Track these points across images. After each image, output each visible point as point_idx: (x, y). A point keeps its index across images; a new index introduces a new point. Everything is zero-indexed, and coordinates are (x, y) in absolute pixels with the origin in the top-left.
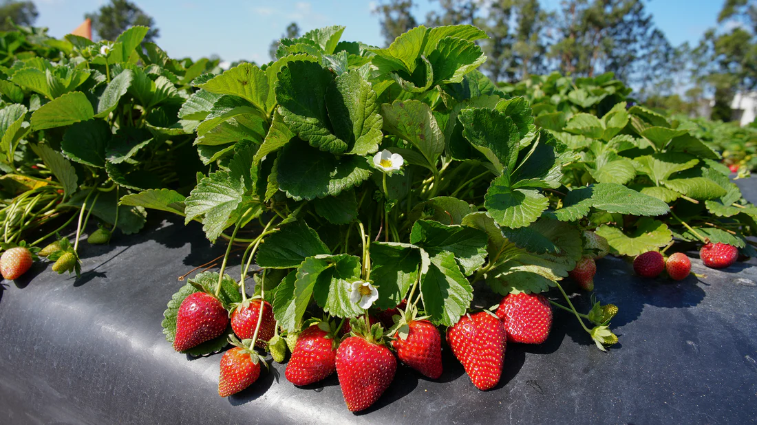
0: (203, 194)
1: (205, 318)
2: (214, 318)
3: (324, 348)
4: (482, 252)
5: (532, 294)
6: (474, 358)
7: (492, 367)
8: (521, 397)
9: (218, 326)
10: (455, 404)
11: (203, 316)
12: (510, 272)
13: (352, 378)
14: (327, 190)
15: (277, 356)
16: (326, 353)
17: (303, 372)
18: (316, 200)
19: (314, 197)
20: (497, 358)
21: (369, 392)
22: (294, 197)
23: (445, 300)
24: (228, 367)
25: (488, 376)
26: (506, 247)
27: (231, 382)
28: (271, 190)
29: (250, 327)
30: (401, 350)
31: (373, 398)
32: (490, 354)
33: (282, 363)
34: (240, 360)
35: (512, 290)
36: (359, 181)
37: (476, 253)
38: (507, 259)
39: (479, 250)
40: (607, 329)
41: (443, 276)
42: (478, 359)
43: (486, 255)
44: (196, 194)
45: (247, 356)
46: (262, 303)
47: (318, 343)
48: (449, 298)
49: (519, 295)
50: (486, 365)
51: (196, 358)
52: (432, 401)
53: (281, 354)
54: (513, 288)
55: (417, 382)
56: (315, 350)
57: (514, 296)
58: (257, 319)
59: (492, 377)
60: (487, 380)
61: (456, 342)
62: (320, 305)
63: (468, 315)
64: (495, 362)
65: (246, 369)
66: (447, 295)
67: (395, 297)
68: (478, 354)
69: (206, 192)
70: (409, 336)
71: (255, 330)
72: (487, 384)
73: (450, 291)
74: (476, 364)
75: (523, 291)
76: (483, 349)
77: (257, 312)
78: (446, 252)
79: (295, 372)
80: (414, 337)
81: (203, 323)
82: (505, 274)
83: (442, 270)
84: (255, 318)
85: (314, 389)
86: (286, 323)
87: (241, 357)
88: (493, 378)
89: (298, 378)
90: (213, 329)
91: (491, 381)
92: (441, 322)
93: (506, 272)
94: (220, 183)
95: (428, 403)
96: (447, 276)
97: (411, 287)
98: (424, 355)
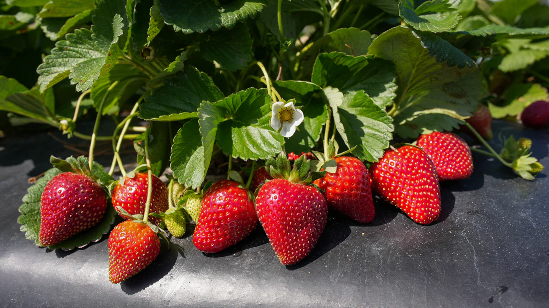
0: (60, 60)
1: (81, 196)
2: (91, 197)
3: (240, 198)
4: (391, 87)
5: (445, 132)
6: (409, 190)
7: (432, 198)
8: (469, 225)
9: (96, 206)
10: (401, 240)
11: (77, 194)
12: (415, 117)
13: (283, 220)
14: (220, 22)
15: (176, 229)
16: (244, 204)
17: (217, 232)
18: (209, 32)
19: (206, 29)
20: (434, 187)
21: (304, 238)
22: (184, 30)
23: (362, 138)
24: (121, 241)
25: (429, 207)
26: (414, 81)
27: (126, 260)
28: (153, 31)
29: (139, 200)
30: (330, 189)
31: (310, 245)
32: (425, 183)
33: (183, 237)
34: (136, 231)
35: (423, 131)
36: (254, 12)
37: (384, 90)
38: (410, 102)
39: (387, 86)
40: (530, 156)
41: (354, 116)
42: (415, 190)
43: (395, 88)
44: (50, 61)
45: (143, 226)
46: (150, 172)
47: (232, 193)
48: (366, 137)
49: (432, 134)
50: (424, 196)
51: (69, 253)
52: (374, 242)
53: (181, 225)
54: (424, 129)
55: (350, 230)
56: (230, 200)
57: (427, 136)
58: (146, 189)
59: (433, 207)
60: (428, 211)
61: (385, 178)
62: (226, 154)
63: (392, 147)
64: (432, 192)
65: (145, 239)
66: (363, 134)
67: (306, 142)
68: (413, 185)
69: (63, 57)
70: (337, 169)
71: (145, 202)
72: (429, 216)
73: (366, 130)
74: (414, 196)
75: (435, 130)
76: (417, 178)
77: (145, 182)
78: (351, 92)
79: (207, 234)
80: (343, 169)
81: (77, 203)
82: (410, 119)
83: (352, 111)
84: (143, 187)
85: (231, 254)
86: (189, 180)
87: (137, 228)
88: (435, 208)
89: (211, 242)
90: (90, 210)
91: (432, 212)
92: (364, 158)
93: (410, 117)
94: (80, 46)
95: (370, 244)
96: (358, 116)
97: (324, 127)
98: (357, 188)
